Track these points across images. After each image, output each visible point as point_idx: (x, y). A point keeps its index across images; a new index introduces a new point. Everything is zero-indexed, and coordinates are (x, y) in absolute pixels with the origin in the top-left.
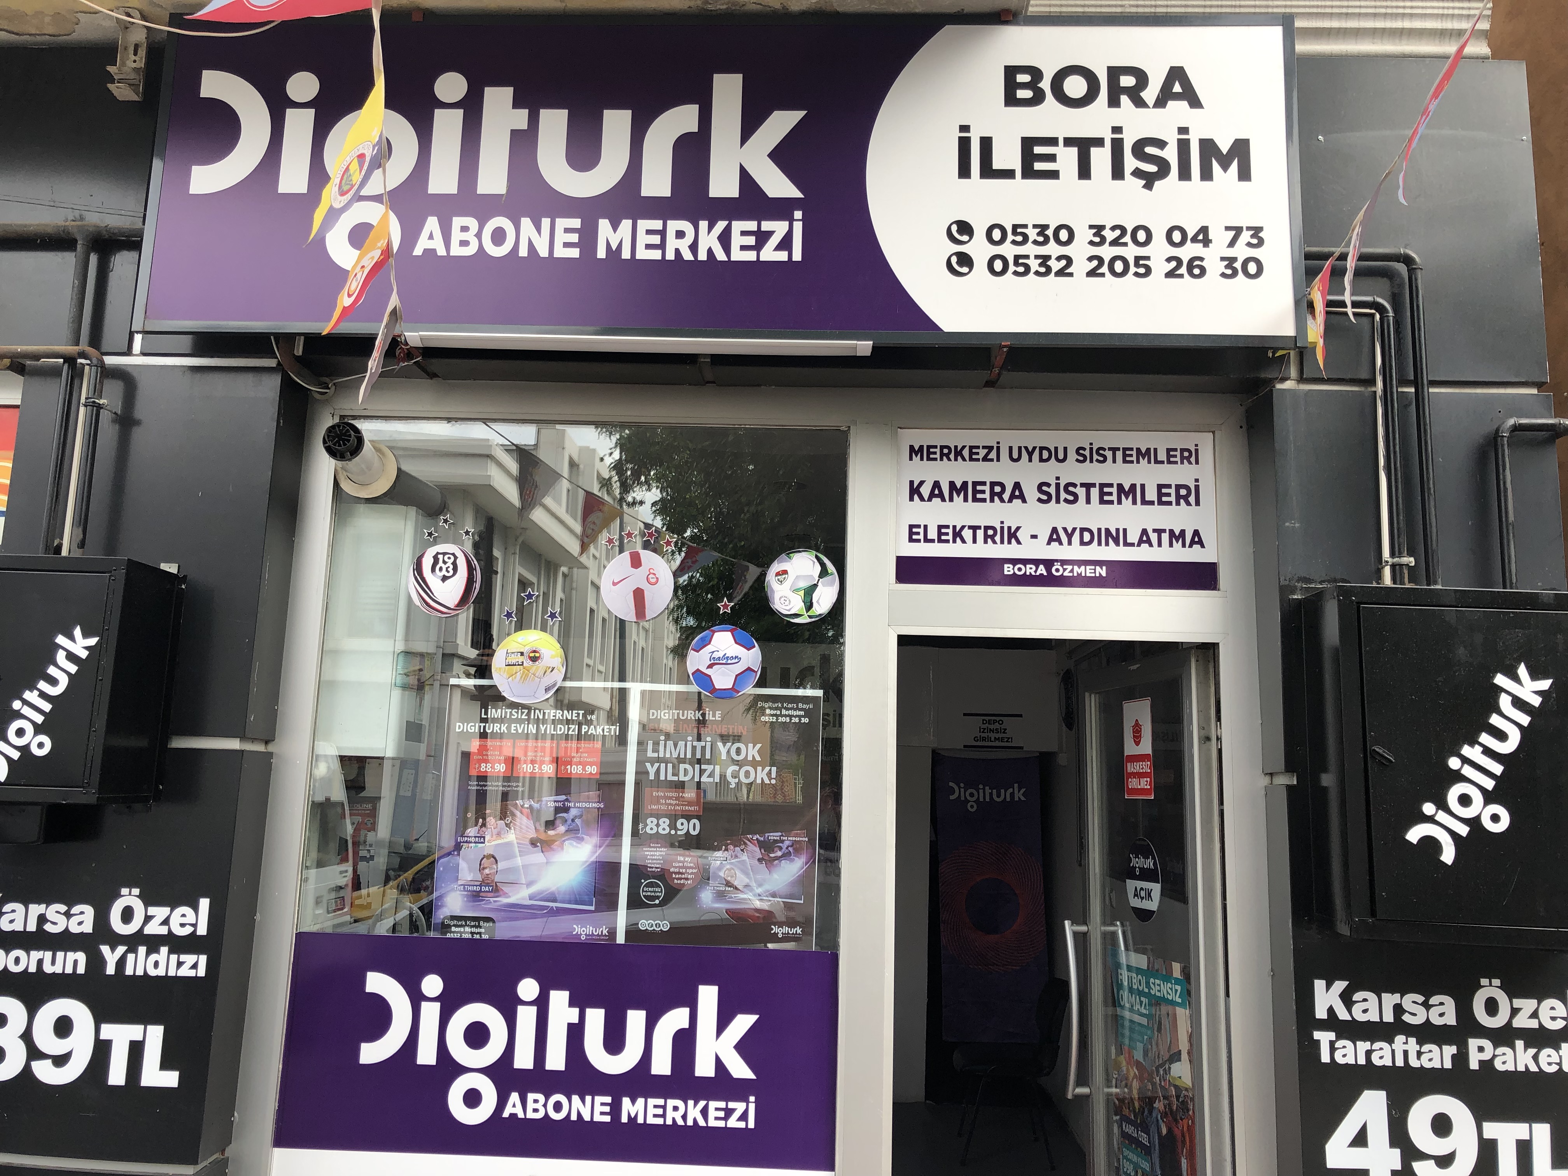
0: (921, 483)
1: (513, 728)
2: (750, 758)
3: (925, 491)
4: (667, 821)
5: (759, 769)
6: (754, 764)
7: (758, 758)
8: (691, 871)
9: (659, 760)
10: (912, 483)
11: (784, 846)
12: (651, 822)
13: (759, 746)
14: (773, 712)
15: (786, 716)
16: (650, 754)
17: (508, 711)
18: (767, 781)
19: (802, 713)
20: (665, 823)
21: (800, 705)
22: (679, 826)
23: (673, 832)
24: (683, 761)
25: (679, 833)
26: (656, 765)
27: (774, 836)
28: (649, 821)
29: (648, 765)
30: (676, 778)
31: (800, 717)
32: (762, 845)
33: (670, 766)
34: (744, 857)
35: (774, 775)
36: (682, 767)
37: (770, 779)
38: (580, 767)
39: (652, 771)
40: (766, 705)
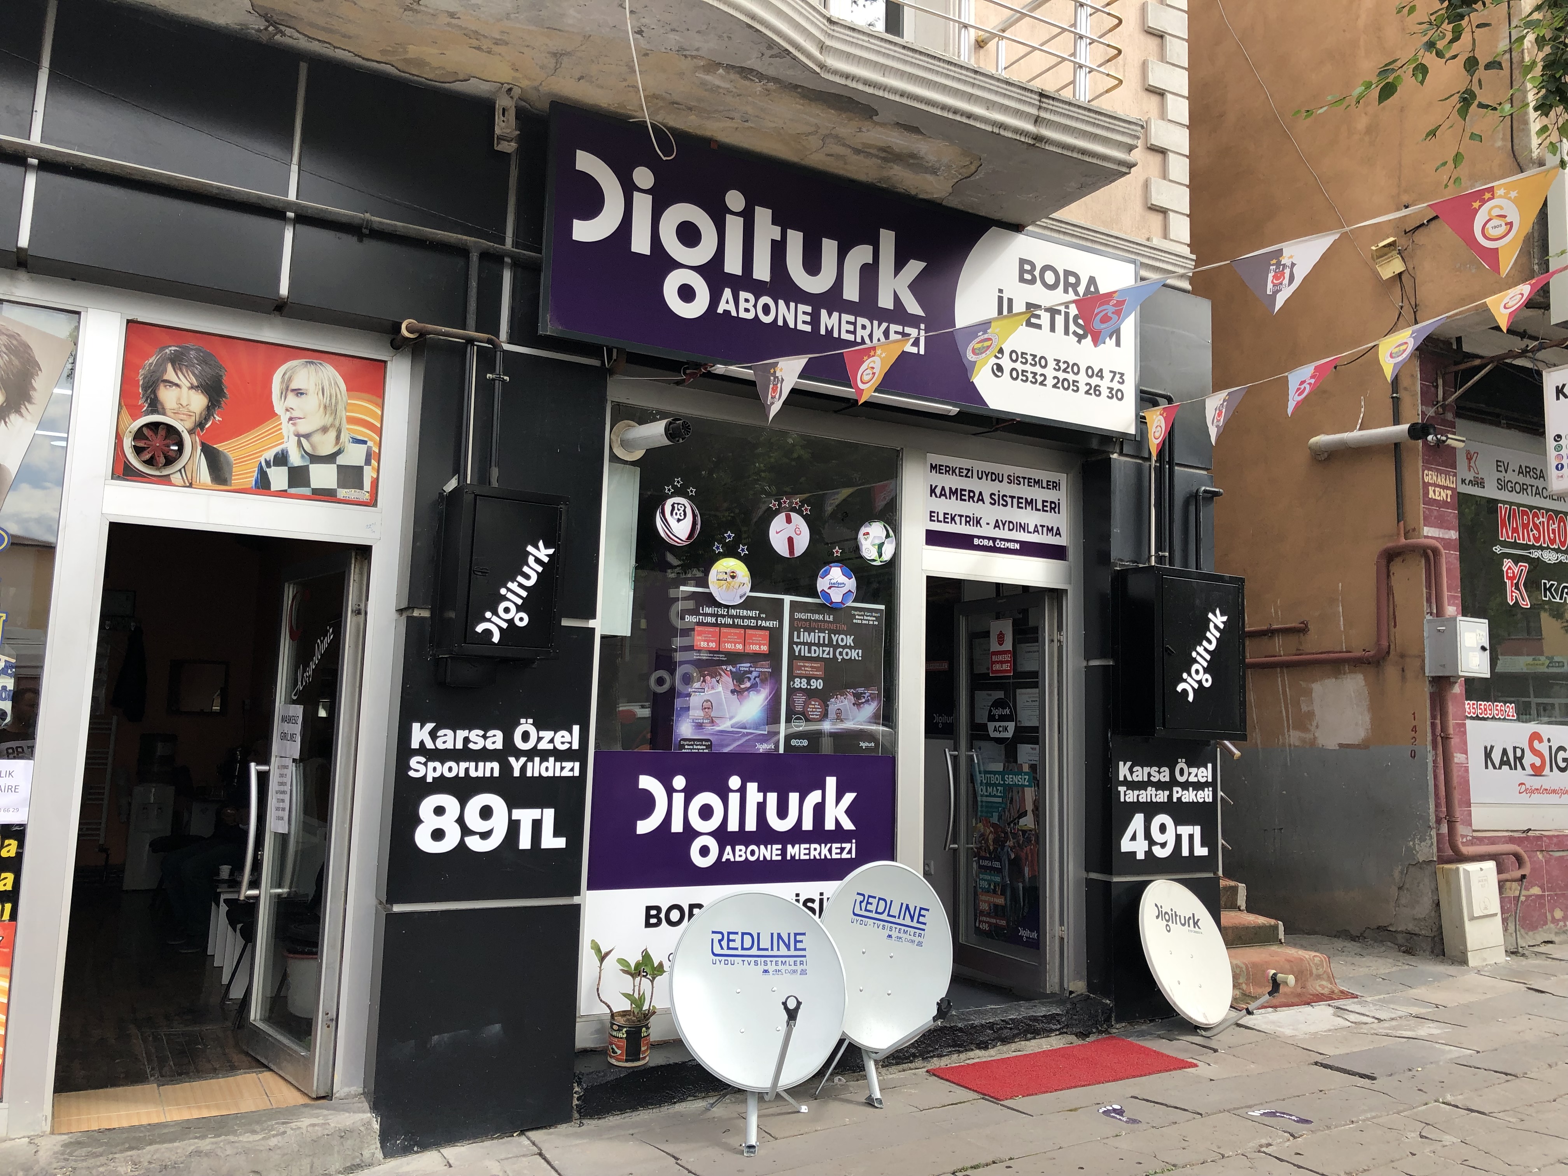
0: (936, 486)
1: (719, 620)
2: (848, 644)
3: (938, 491)
4: (806, 681)
5: (853, 650)
6: (850, 647)
7: (852, 645)
8: (818, 710)
9: (800, 643)
10: (931, 486)
11: (866, 696)
12: (797, 680)
13: (853, 637)
14: (859, 617)
15: (866, 620)
16: (796, 640)
17: (716, 609)
18: (857, 658)
19: (874, 619)
20: (804, 681)
21: (874, 614)
22: (812, 684)
23: (809, 687)
24: (815, 645)
25: (812, 688)
26: (799, 646)
27: (861, 690)
28: (796, 680)
29: (795, 646)
30: (809, 655)
31: (873, 621)
32: (854, 695)
33: (806, 647)
34: (846, 702)
35: (860, 655)
36: (813, 648)
37: (859, 657)
38: (758, 646)
39: (797, 650)
40: (856, 613)
